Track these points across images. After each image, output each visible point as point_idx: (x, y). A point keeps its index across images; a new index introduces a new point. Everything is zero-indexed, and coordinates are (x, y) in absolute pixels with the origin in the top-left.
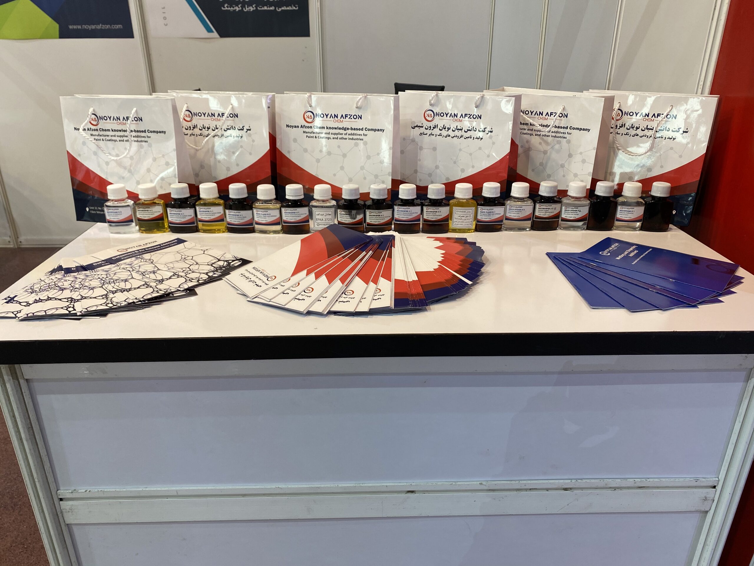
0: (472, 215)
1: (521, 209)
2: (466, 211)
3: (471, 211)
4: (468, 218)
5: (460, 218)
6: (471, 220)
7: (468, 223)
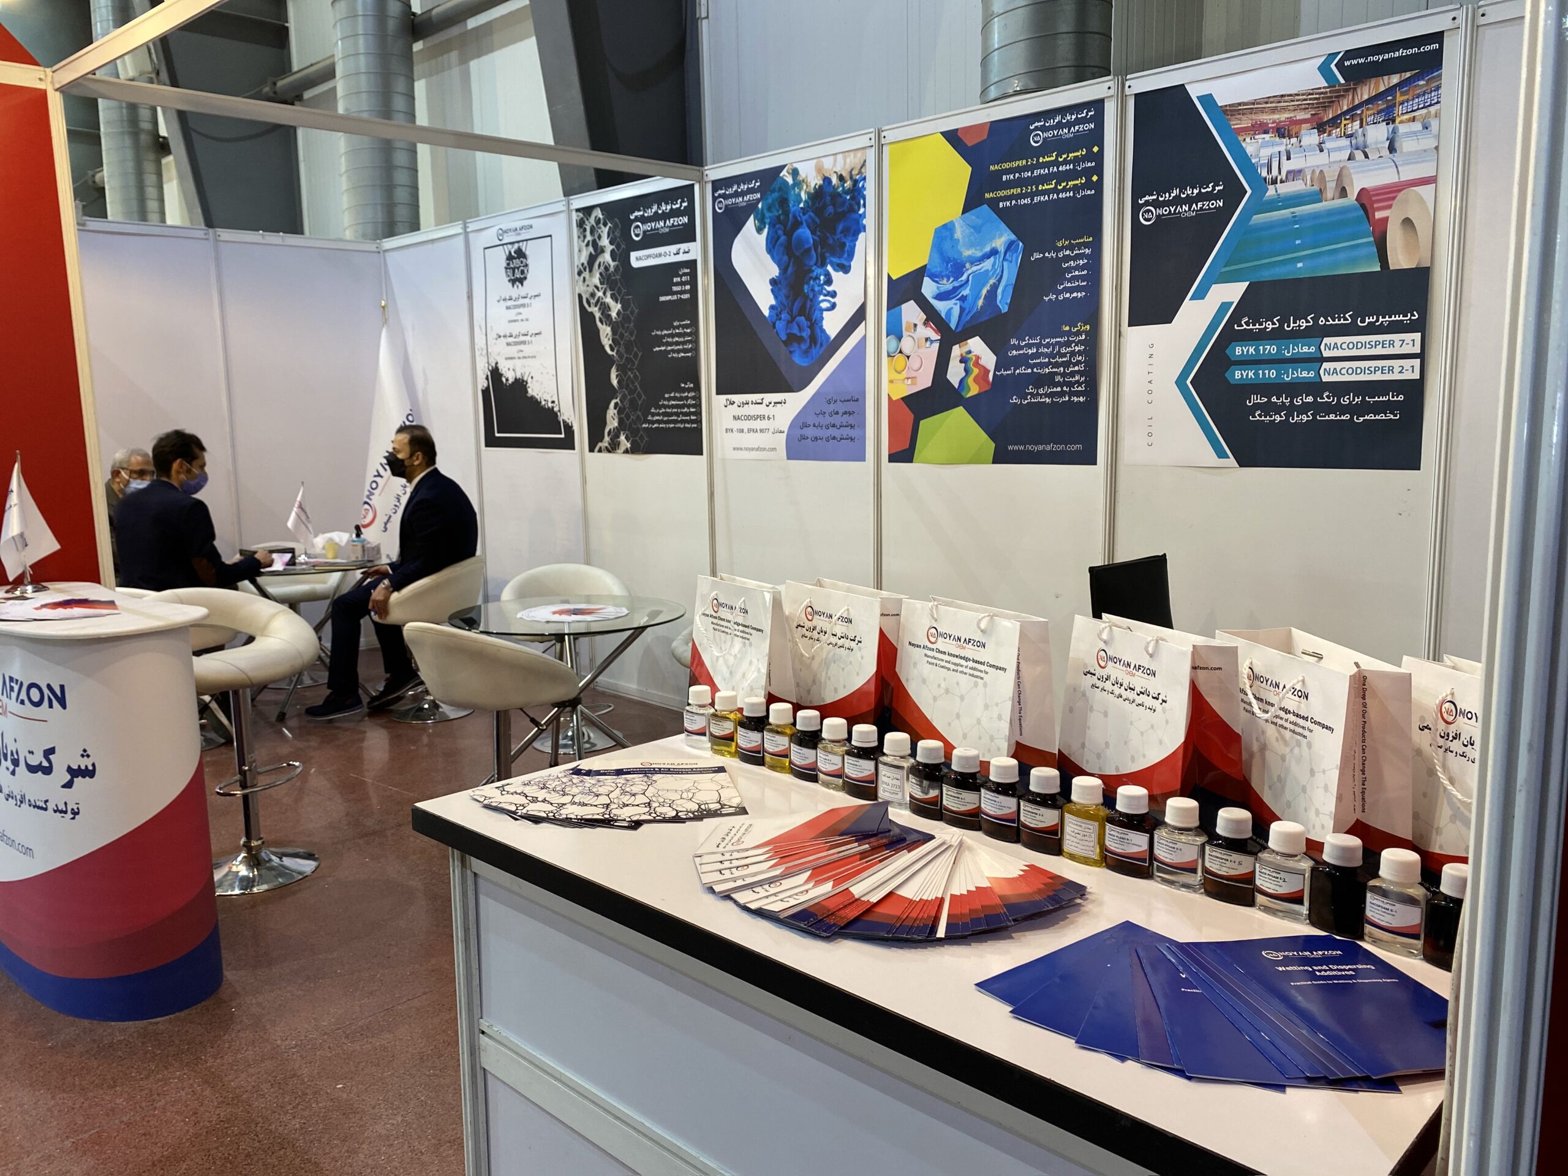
0: (1093, 835)
1: (1176, 846)
2: (1083, 825)
3: (1091, 827)
4: (1086, 838)
5: (1073, 834)
6: (1092, 844)
7: (1087, 848)
